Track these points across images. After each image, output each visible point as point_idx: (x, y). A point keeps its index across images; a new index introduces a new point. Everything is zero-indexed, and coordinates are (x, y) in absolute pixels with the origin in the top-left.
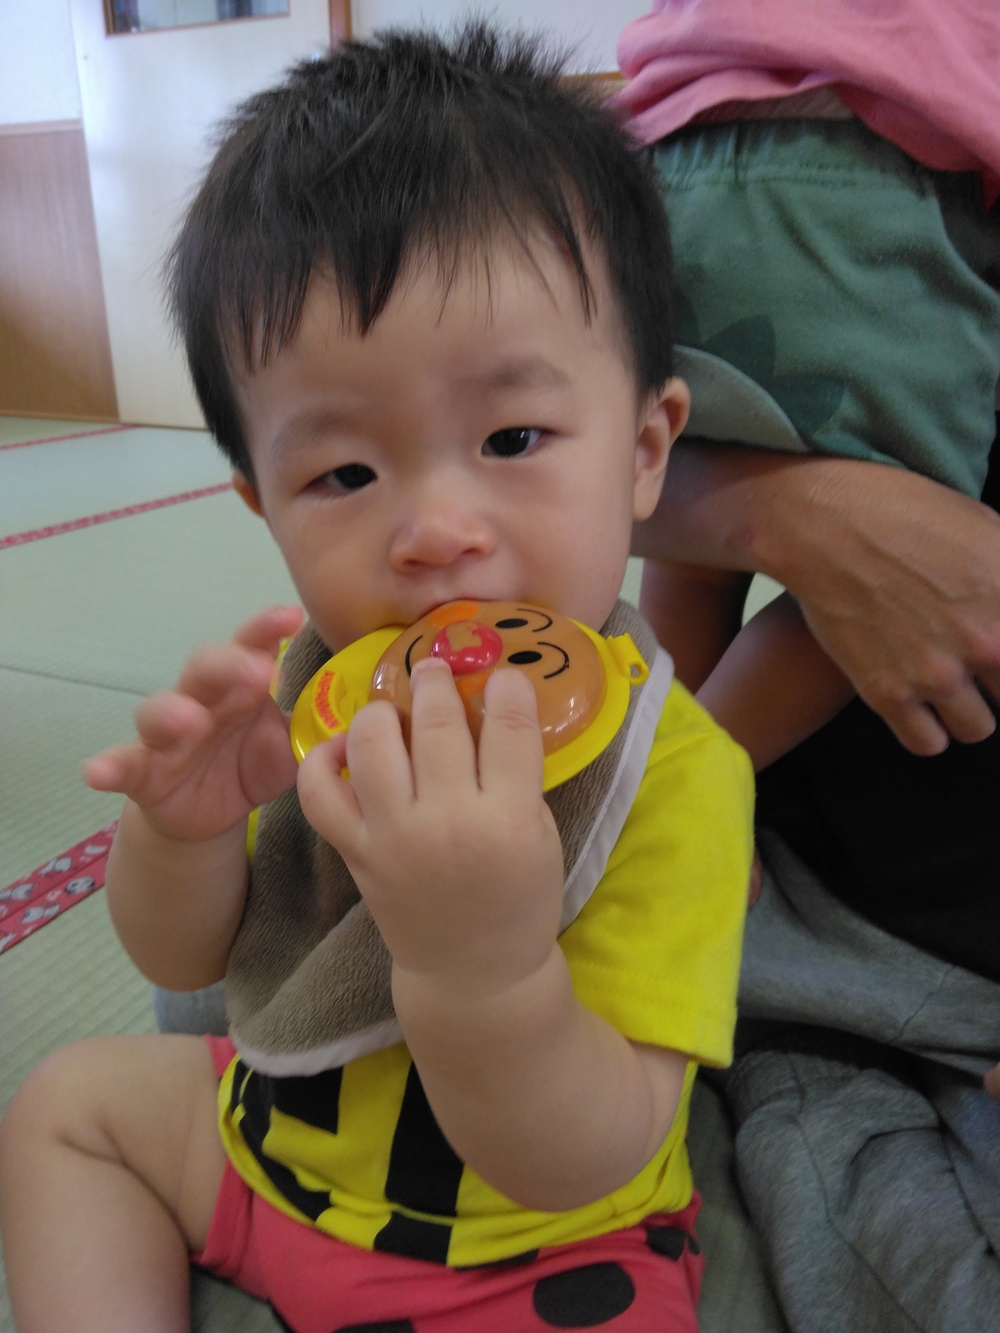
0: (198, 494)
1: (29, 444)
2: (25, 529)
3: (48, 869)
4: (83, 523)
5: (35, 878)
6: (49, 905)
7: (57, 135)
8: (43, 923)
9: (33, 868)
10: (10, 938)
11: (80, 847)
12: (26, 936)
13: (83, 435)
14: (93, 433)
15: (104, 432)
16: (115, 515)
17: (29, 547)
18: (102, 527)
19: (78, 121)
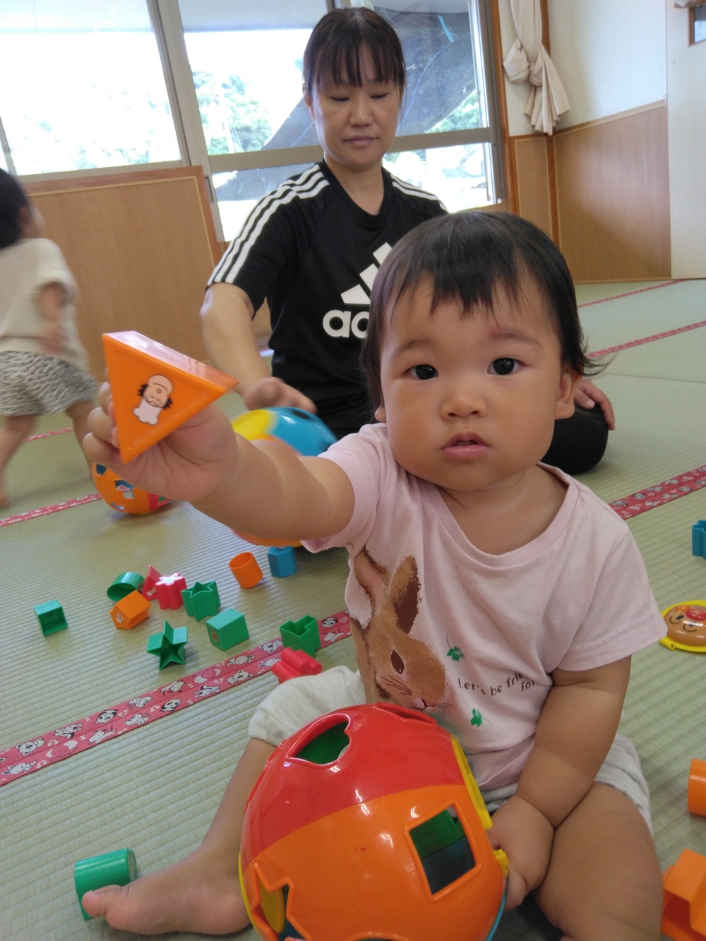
3: (668, 482)
5: (662, 485)
8: (671, 500)
9: (662, 481)
13: (653, 288)
14: (658, 287)
15: (664, 285)
17: (631, 349)
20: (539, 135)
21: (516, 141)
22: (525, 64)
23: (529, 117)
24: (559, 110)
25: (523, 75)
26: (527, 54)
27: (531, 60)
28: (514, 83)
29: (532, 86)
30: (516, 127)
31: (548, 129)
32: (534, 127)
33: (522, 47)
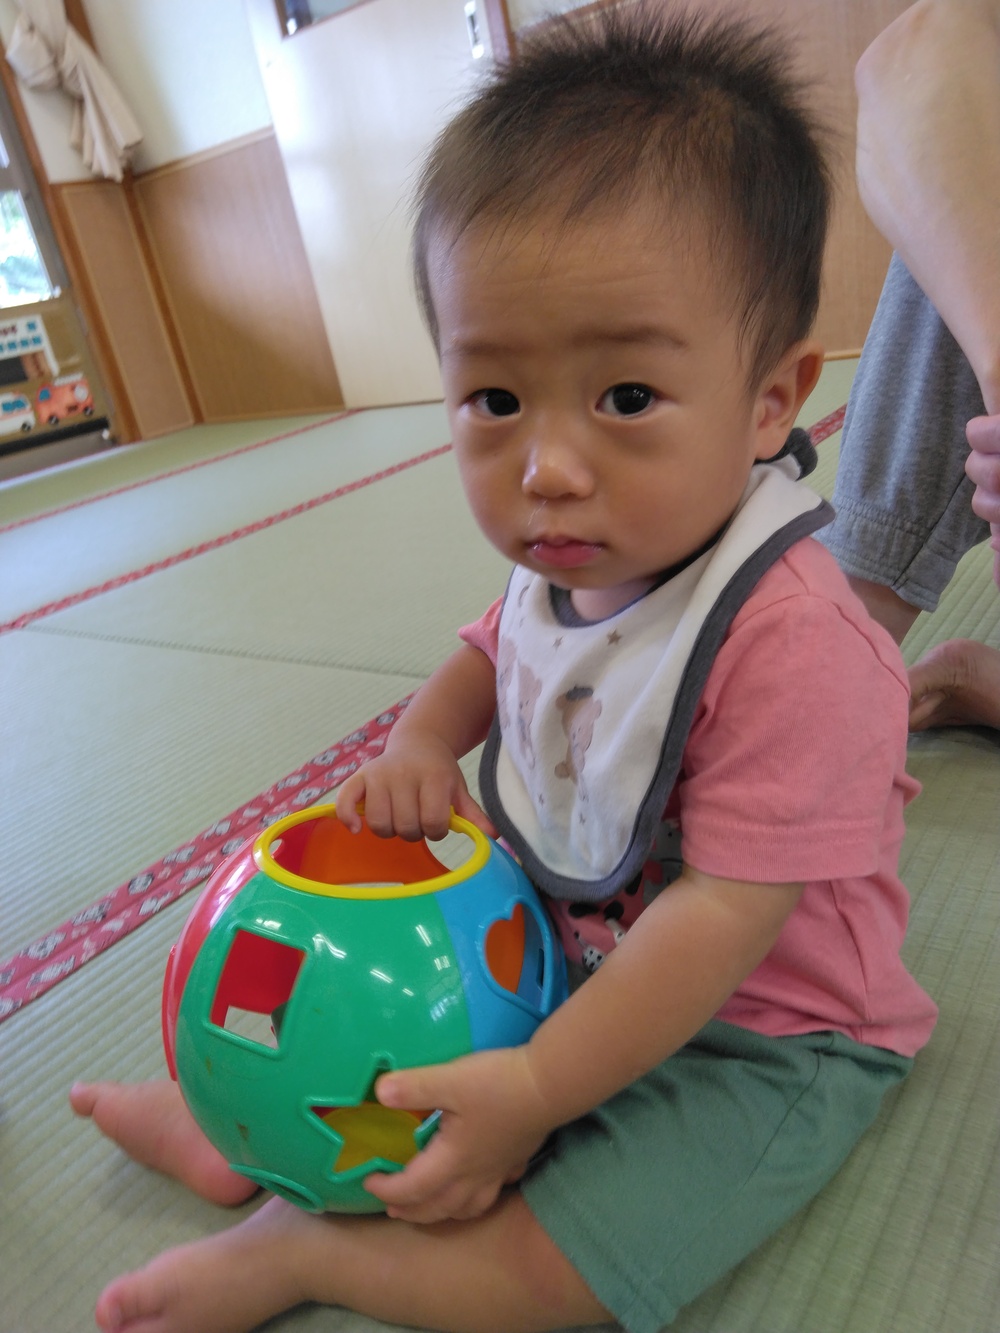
0: (402, 467)
1: (267, 443)
2: (249, 522)
4: (299, 509)
6: (204, 865)
7: (256, 144)
10: (168, 896)
11: (240, 812)
12: (182, 895)
13: (314, 427)
14: (323, 424)
15: (332, 421)
16: (327, 498)
18: (315, 510)
19: (271, 128)
20: (101, 181)
21: (65, 192)
22: (45, 59)
23: (78, 148)
24: (122, 140)
25: (46, 76)
26: (45, 39)
27: (56, 54)
28: (37, 89)
29: (69, 95)
30: (59, 167)
31: (112, 169)
32: (90, 167)
33: (32, 28)
